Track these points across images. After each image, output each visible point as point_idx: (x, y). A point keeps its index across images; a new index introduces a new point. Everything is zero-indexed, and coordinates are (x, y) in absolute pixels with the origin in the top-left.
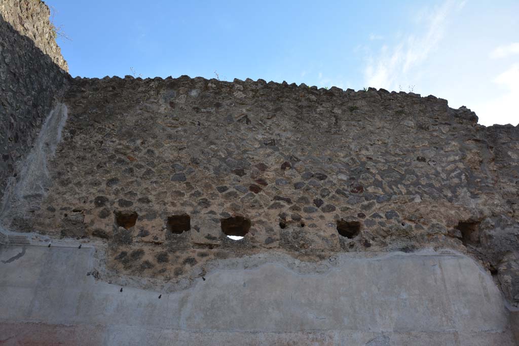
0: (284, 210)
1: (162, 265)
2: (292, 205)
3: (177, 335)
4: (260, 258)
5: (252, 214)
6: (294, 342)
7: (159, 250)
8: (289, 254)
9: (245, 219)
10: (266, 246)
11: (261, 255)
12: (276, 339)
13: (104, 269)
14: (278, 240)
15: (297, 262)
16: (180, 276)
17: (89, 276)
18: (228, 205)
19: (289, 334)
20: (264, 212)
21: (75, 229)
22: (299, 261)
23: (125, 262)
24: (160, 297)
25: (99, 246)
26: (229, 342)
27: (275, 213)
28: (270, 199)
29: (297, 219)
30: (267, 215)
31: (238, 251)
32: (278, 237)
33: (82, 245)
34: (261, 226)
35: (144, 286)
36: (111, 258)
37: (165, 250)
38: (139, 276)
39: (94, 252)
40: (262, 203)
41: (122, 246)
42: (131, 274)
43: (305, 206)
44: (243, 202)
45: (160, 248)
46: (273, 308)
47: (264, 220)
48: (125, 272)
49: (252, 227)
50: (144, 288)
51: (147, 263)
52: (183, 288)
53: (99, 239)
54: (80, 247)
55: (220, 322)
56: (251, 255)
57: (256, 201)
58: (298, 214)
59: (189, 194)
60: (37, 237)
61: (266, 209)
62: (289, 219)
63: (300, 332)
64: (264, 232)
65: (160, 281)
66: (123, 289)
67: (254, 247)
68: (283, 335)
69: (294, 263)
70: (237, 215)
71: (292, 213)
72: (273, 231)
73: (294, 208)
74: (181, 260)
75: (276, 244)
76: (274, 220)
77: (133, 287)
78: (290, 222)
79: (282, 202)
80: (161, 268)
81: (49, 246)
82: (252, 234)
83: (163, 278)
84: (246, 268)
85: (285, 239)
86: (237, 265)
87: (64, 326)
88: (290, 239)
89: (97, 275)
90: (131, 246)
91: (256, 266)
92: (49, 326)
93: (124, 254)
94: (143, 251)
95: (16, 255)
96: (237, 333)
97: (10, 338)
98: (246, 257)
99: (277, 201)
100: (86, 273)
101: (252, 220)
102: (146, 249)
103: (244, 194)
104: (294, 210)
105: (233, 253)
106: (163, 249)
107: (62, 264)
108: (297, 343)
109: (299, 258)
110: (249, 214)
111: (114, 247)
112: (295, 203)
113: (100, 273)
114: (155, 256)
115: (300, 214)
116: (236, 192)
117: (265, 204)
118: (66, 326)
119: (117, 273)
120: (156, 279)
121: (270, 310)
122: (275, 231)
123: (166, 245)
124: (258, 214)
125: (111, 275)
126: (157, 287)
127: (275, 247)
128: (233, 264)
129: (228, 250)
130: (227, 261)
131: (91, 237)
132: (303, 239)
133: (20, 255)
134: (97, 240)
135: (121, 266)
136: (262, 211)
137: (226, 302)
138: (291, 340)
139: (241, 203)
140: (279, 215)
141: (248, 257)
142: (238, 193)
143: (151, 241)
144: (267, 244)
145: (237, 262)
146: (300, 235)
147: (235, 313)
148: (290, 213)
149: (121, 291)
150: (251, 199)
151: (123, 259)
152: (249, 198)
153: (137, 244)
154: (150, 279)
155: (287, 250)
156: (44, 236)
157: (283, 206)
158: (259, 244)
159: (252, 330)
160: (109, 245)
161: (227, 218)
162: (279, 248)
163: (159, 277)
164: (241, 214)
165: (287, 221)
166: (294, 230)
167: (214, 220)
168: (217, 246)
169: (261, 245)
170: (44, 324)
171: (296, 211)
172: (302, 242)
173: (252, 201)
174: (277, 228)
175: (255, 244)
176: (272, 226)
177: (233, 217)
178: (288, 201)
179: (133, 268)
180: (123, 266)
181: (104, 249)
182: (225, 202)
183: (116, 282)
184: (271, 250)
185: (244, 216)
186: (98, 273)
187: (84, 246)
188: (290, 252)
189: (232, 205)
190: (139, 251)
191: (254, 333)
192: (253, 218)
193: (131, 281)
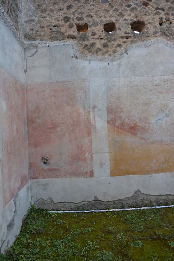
0: (161, 15)
1: (106, 49)
2: (165, 12)
3: (120, 80)
4: (151, 42)
5: (145, 19)
6: (170, 79)
7: (103, 41)
8: (165, 39)
9: (142, 22)
10: (154, 35)
11: (152, 40)
12: (162, 78)
13: (78, 54)
14: (159, 32)
15: (169, 42)
16: (115, 54)
17: (72, 58)
18: (133, 15)
19: (168, 76)
20: (152, 17)
21: (57, 36)
22: (170, 42)
23: (88, 49)
24: (108, 64)
25: (73, 43)
26: (142, 81)
27: (157, 17)
28: (154, 10)
29: (168, 20)
30: (153, 19)
31: (141, 39)
32: (159, 30)
33: (65, 44)
34: (151, 25)
35: (100, 60)
36: (81, 48)
37: (106, 41)
38: (96, 55)
39: (71, 46)
40: (150, 12)
41: (84, 42)
42: (92, 55)
43: (172, 12)
44: (140, 13)
45: (103, 40)
46: (160, 65)
47: (152, 22)
48: (89, 54)
49: (146, 26)
50: (100, 61)
51: (98, 48)
52: (118, 59)
53: (71, 39)
54: (64, 45)
55: (138, 73)
56: (147, 40)
57: (147, 12)
58: (168, 17)
59: (112, 10)
60: (40, 43)
61: (152, 16)
62: (164, 20)
63: (172, 75)
64: (152, 28)
65: (106, 57)
66: (91, 62)
67: (148, 36)
68: (165, 77)
69: (168, 43)
70: (138, 20)
71: (165, 17)
72: (156, 27)
73: (167, 14)
74: (115, 46)
75: (158, 34)
76: (157, 21)
77: (95, 61)
78: (165, 22)
79: (160, 11)
80: (106, 51)
81: (49, 46)
82: (147, 30)
83: (108, 55)
84: (146, 47)
85: (163, 31)
86: (141, 46)
87: (68, 82)
88: (165, 31)
89: (76, 57)
90: (89, 41)
91: (150, 46)
92: (61, 82)
93: (86, 45)
94: (95, 43)
95: (34, 53)
96: (146, 77)
97: (46, 89)
98: (145, 42)
99: (158, 11)
100: (71, 57)
101: (146, 22)
102: (96, 41)
103: (140, 7)
104: (166, 15)
105: (139, 40)
106: (105, 41)
107: (58, 54)
108: (171, 80)
109: (170, 40)
110: (144, 19)
111: (81, 42)
112: (167, 11)
113: (77, 56)
114: (102, 45)
115: (169, 17)
116: (136, 7)
117: (151, 13)
118: (69, 81)
119: (85, 55)
120: (104, 56)
121: (159, 66)
122: (158, 27)
123: (106, 39)
124: (148, 19)
125: (83, 56)
126: (106, 60)
127: (158, 36)
128: (139, 45)
129: (136, 39)
130: (137, 44)
131: (67, 39)
132: (171, 31)
133: (36, 53)
134: (70, 40)
135: (86, 51)
136: (150, 17)
137: (139, 64)
138: (169, 78)
139: (139, 13)
140: (159, 18)
141: (146, 41)
142: (137, 7)
143: (98, 38)
144: (154, 34)
145: (141, 44)
146: (170, 29)
147: (143, 68)
148: (164, 17)
149: (90, 63)
150: (144, 10)
151: (87, 48)
152: (143, 10)
153: (91, 40)
154: (102, 56)
155: (164, 37)
156: (44, 41)
157: (160, 13)
158: (150, 35)
159: (152, 75)
160: (78, 42)
161: (133, 22)
162: (160, 36)
163: (106, 55)
164: (140, 20)
165: (163, 21)
166: (166, 26)
167: (127, 24)
168: (131, 37)
169: (151, 35)
170: (59, 82)
171: (167, 16)
172: (171, 32)
173: (145, 11)
174: (158, 26)
175: (149, 35)
176: (156, 25)
177: (136, 21)
178: (163, 10)
179: (93, 52)
180: (87, 51)
181: (76, 44)
182: (131, 13)
183: (86, 60)
184: (156, 37)
185: (142, 20)
186: (76, 56)
187: (65, 43)
188: (166, 38)
189: (135, 14)
190: (93, 43)
191: (153, 76)
192: (146, 21)
193: (93, 58)
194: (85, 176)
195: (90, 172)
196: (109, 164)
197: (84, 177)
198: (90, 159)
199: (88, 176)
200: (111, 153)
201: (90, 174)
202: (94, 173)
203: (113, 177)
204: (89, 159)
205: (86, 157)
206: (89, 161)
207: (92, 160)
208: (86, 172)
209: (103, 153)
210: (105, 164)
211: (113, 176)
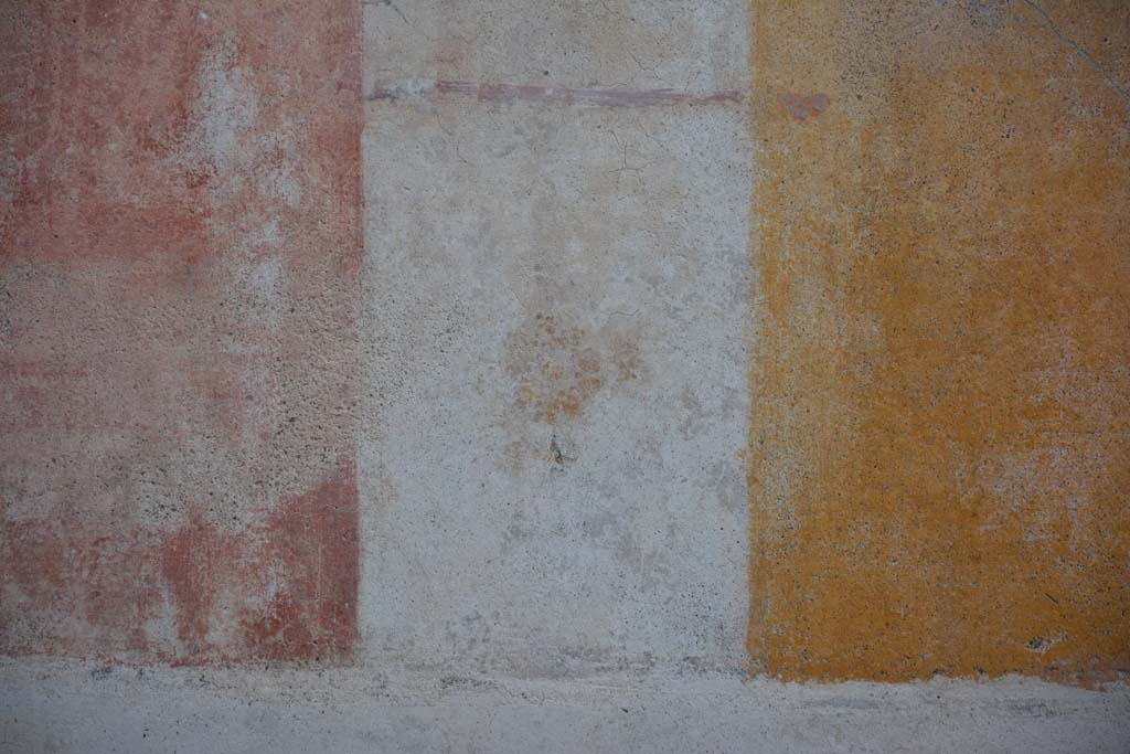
194: (162, 625)
195: (287, 523)
196: (738, 378)
197: (138, 642)
198: (291, 218)
199: (222, 629)
200: (812, 106)
201: (277, 583)
202: (368, 567)
203: (817, 691)
204: (271, 234)
205: (198, 182)
206: (268, 273)
207: (352, 253)
208: (175, 523)
209: (618, 101)
210: (630, 364)
211: (805, 673)
